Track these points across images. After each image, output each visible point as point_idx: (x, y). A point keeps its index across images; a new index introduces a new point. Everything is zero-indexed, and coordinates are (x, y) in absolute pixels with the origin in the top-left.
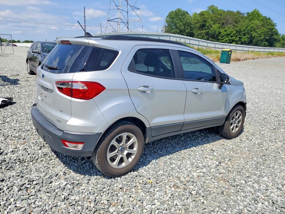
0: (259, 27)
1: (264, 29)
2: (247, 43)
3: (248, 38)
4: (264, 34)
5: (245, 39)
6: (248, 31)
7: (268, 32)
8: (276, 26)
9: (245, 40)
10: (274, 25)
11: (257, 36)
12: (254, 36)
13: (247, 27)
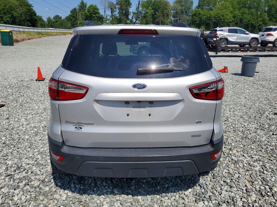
0: (17, 7)
1: (23, 9)
2: (11, 23)
3: (9, 17)
4: (25, 14)
5: (6, 18)
6: (7, 10)
7: (27, 12)
8: (33, 7)
9: (8, 19)
10: (30, 6)
11: (18, 16)
12: (15, 15)
13: (5, 6)
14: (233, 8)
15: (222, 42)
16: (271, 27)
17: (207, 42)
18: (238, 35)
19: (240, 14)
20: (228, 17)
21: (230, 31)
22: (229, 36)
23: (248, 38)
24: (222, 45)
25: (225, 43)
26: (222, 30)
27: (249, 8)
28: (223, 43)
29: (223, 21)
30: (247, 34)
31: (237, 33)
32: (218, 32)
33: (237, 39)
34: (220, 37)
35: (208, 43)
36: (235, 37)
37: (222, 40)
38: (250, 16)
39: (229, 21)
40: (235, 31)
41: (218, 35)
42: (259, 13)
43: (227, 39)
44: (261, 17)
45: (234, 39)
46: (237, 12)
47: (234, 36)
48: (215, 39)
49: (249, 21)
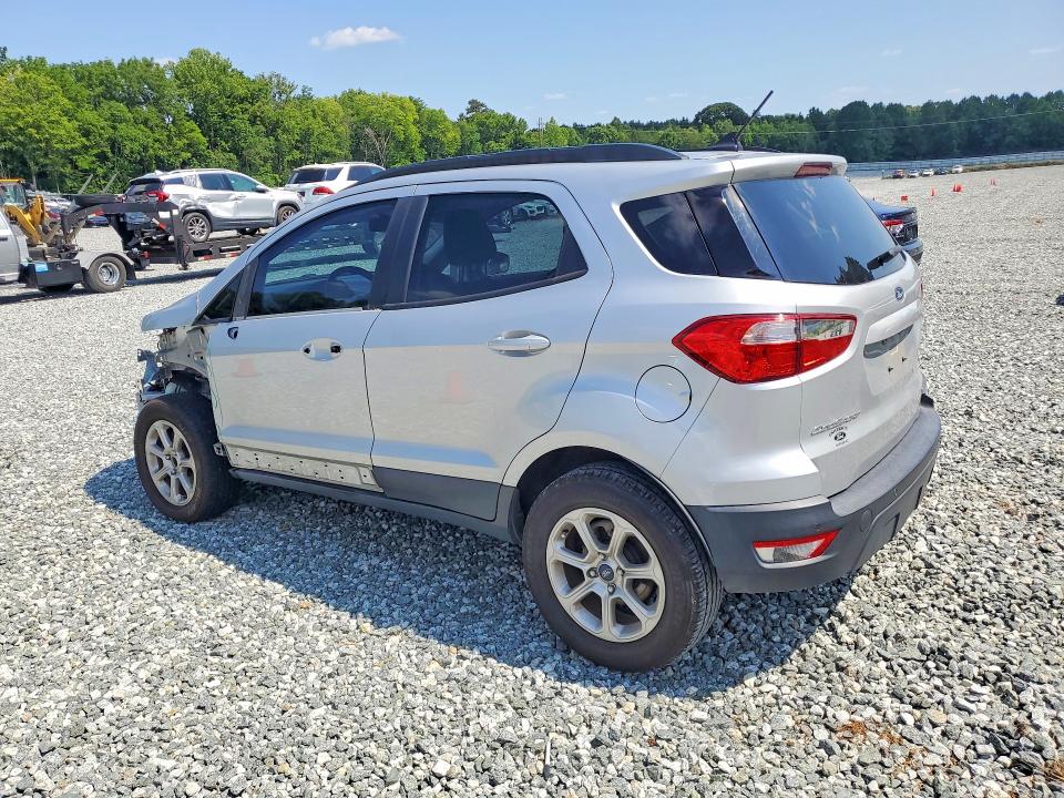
14: (70, 99)
15: (192, 225)
16: (316, 166)
17: (129, 229)
18: (237, 194)
19: (103, 124)
20: (63, 132)
21: (209, 183)
22: (209, 200)
23: (269, 203)
24: (193, 233)
25: (203, 227)
26: (180, 181)
27: (131, 102)
28: (197, 228)
29: (43, 145)
30: (263, 191)
31: (230, 187)
32: (168, 190)
33: (238, 208)
34: (181, 206)
35: (132, 232)
36: (231, 205)
37: (191, 215)
38: (143, 131)
39: (68, 147)
40: (226, 184)
41: (171, 199)
42: (169, 120)
43: (205, 213)
44: (180, 135)
45: (227, 210)
46: (89, 115)
47: (225, 199)
48: (164, 215)
49: (145, 148)
